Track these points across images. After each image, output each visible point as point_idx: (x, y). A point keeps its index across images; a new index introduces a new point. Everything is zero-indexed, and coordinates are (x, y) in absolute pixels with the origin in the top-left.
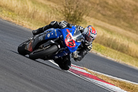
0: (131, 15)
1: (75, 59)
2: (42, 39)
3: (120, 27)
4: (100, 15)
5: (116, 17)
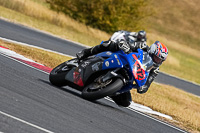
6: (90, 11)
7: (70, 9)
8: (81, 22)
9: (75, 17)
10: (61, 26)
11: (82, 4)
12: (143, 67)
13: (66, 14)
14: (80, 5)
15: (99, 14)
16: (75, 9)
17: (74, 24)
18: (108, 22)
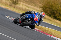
0: (35, 1)
1: (37, 25)
2: (25, 18)
3: (32, 5)
4: (24, 1)
5: (30, 2)
6: (55, 14)
7: (48, 14)
8: (52, 17)
9: (50, 16)
10: (46, 19)
11: (52, 12)
12: (37, 18)
13: (47, 15)
14: (51, 12)
15: (57, 15)
16: (50, 14)
17: (50, 18)
18: (60, 18)
